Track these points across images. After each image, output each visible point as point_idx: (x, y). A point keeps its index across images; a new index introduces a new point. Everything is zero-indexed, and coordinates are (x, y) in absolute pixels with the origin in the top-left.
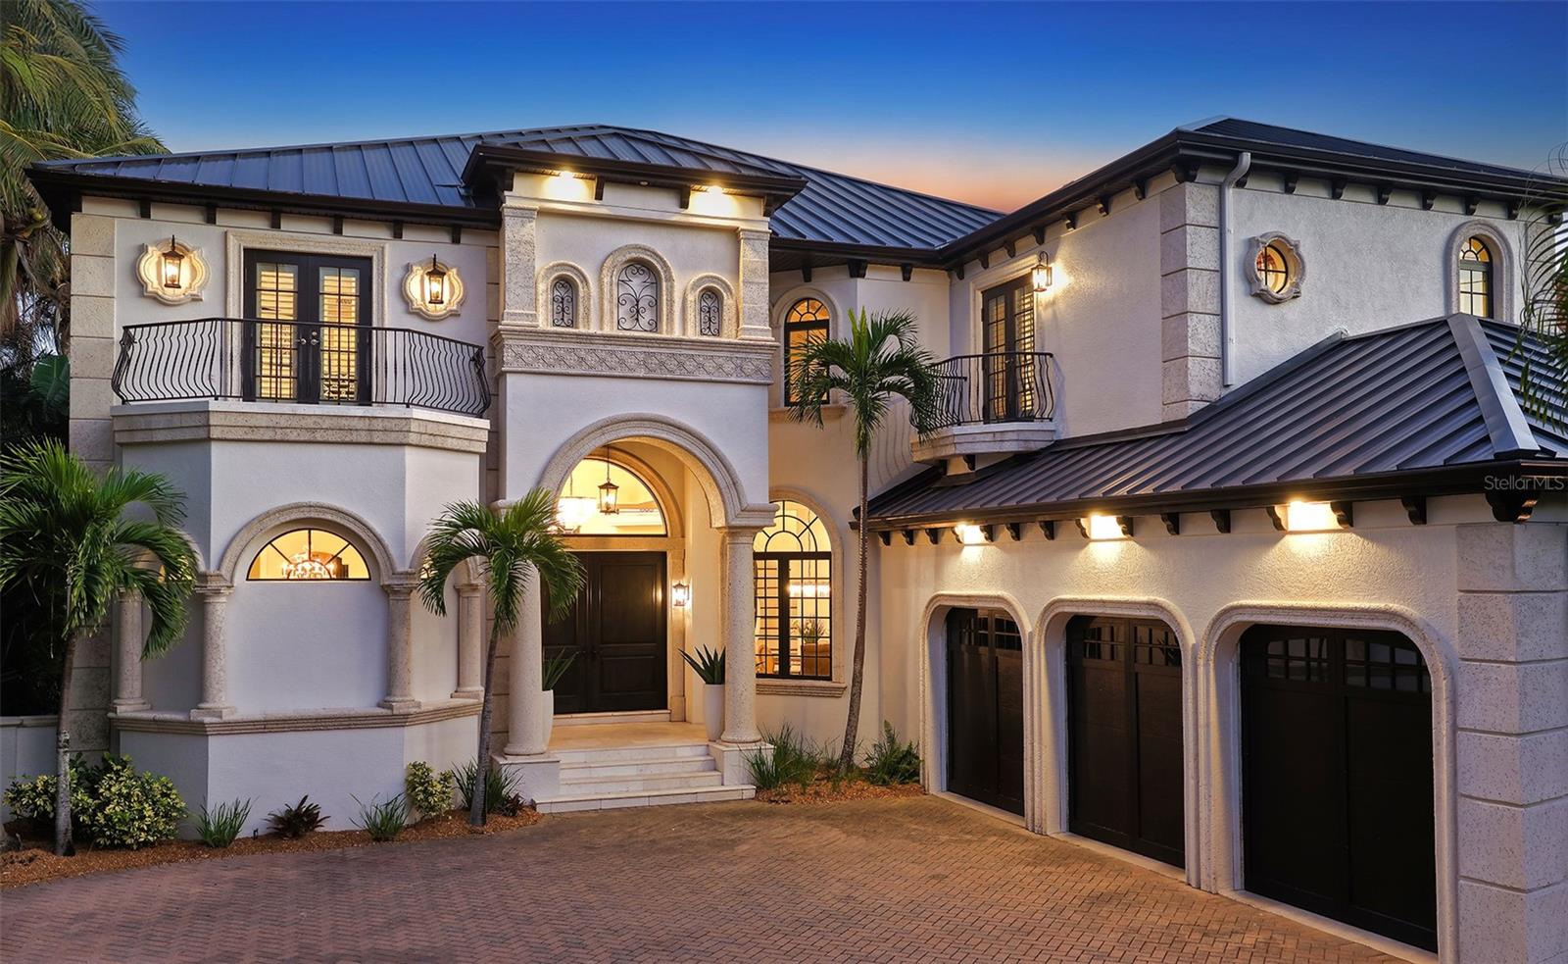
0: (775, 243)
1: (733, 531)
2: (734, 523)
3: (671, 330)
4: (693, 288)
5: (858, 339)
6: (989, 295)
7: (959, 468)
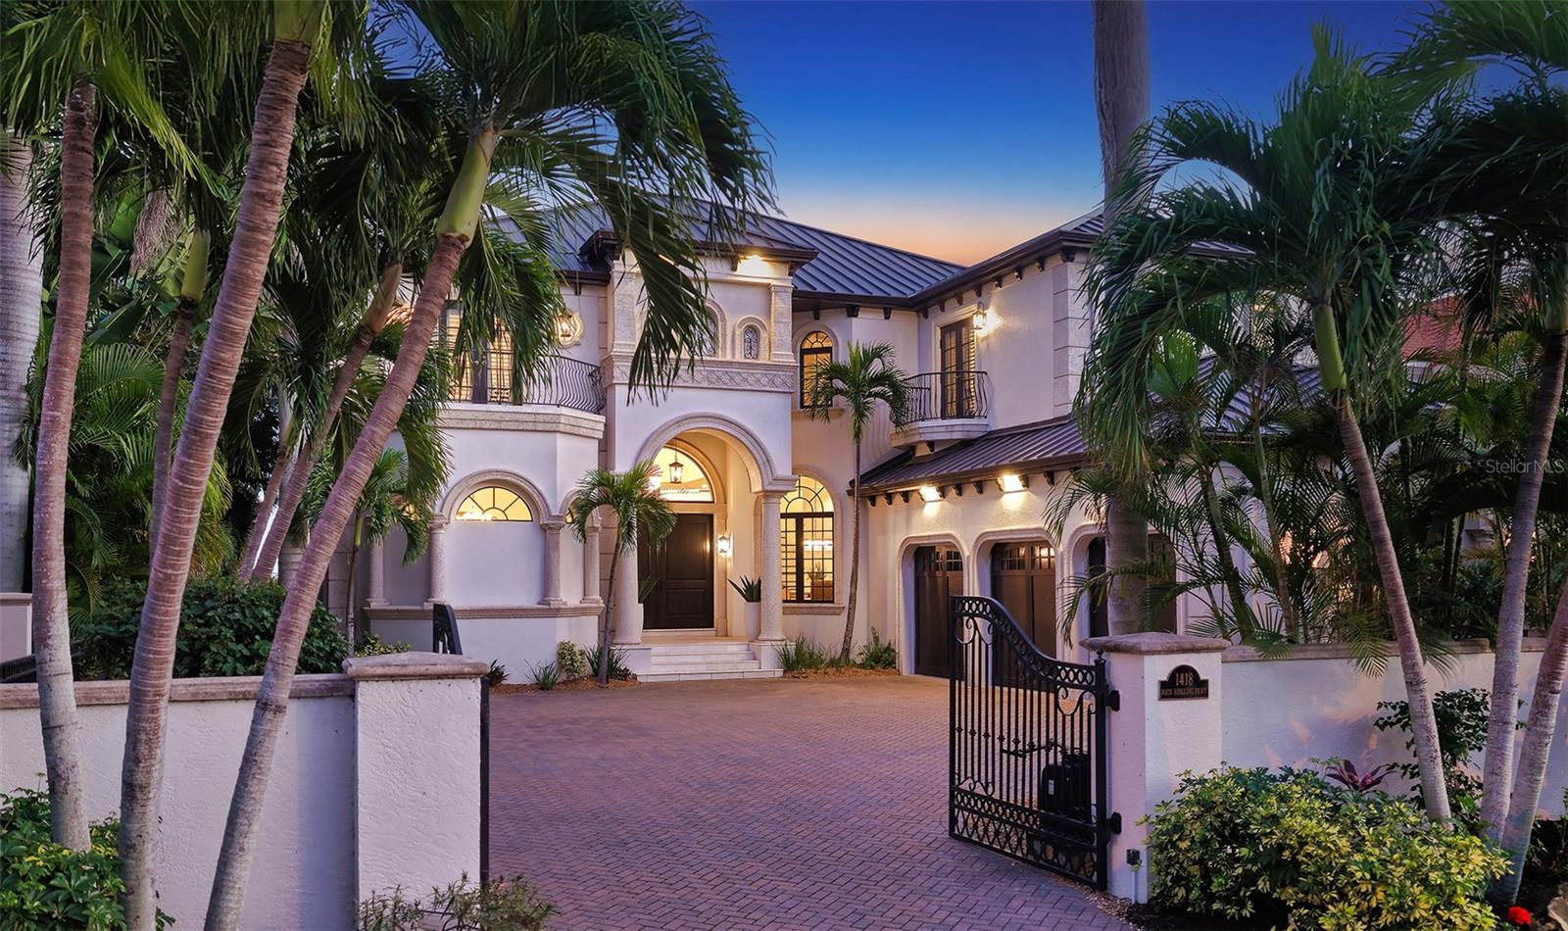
0: (796, 293)
1: (767, 494)
2: (769, 488)
3: (725, 356)
4: (740, 326)
5: (854, 362)
6: (946, 330)
7: (923, 451)
